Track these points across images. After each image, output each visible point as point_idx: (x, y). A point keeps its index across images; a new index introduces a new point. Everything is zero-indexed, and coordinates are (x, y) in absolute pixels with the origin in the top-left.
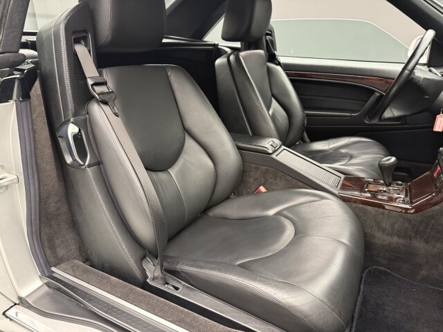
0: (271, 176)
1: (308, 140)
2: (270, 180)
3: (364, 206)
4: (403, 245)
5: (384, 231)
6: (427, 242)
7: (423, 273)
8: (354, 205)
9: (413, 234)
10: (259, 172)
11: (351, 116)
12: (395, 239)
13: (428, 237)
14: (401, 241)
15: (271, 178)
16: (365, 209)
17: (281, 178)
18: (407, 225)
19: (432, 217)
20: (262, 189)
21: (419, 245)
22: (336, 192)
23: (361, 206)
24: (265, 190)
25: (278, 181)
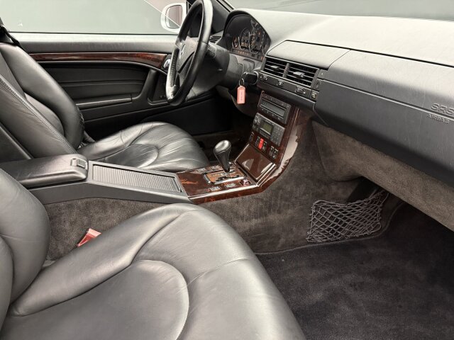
0: (97, 209)
1: (90, 139)
2: (97, 216)
3: (218, 202)
4: (262, 224)
5: (242, 218)
6: (279, 212)
7: (282, 240)
8: (209, 204)
9: (267, 211)
10: (76, 210)
11: (132, 101)
12: (254, 222)
13: (280, 207)
14: (259, 221)
15: (97, 213)
16: (221, 205)
17: (112, 207)
18: (260, 204)
19: (279, 188)
20: (92, 233)
21: (274, 218)
22: (186, 198)
23: (215, 202)
24: (98, 233)
25: (109, 213)
